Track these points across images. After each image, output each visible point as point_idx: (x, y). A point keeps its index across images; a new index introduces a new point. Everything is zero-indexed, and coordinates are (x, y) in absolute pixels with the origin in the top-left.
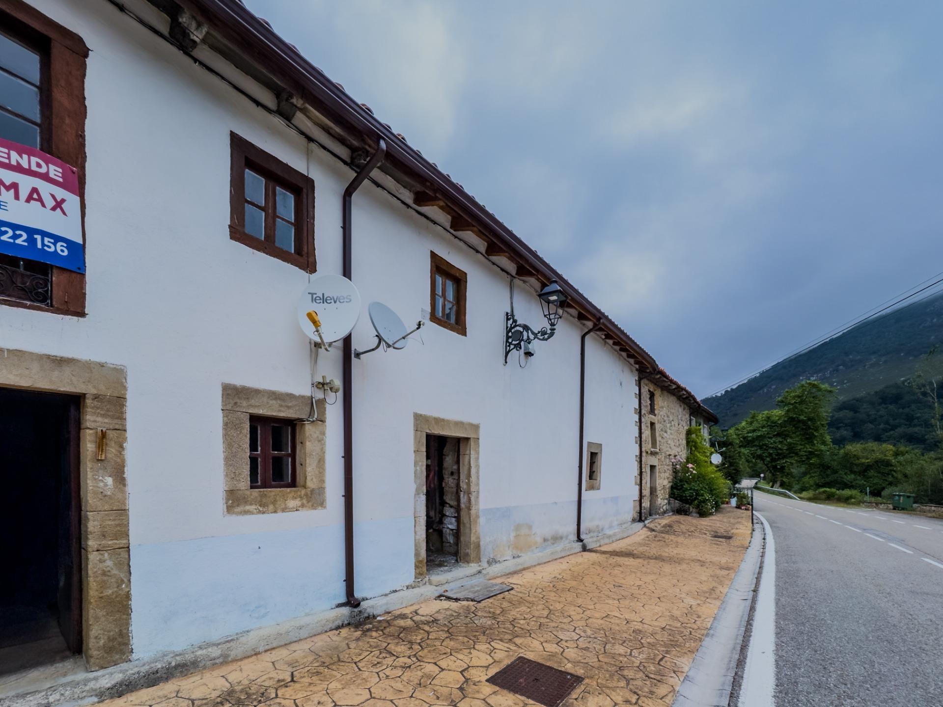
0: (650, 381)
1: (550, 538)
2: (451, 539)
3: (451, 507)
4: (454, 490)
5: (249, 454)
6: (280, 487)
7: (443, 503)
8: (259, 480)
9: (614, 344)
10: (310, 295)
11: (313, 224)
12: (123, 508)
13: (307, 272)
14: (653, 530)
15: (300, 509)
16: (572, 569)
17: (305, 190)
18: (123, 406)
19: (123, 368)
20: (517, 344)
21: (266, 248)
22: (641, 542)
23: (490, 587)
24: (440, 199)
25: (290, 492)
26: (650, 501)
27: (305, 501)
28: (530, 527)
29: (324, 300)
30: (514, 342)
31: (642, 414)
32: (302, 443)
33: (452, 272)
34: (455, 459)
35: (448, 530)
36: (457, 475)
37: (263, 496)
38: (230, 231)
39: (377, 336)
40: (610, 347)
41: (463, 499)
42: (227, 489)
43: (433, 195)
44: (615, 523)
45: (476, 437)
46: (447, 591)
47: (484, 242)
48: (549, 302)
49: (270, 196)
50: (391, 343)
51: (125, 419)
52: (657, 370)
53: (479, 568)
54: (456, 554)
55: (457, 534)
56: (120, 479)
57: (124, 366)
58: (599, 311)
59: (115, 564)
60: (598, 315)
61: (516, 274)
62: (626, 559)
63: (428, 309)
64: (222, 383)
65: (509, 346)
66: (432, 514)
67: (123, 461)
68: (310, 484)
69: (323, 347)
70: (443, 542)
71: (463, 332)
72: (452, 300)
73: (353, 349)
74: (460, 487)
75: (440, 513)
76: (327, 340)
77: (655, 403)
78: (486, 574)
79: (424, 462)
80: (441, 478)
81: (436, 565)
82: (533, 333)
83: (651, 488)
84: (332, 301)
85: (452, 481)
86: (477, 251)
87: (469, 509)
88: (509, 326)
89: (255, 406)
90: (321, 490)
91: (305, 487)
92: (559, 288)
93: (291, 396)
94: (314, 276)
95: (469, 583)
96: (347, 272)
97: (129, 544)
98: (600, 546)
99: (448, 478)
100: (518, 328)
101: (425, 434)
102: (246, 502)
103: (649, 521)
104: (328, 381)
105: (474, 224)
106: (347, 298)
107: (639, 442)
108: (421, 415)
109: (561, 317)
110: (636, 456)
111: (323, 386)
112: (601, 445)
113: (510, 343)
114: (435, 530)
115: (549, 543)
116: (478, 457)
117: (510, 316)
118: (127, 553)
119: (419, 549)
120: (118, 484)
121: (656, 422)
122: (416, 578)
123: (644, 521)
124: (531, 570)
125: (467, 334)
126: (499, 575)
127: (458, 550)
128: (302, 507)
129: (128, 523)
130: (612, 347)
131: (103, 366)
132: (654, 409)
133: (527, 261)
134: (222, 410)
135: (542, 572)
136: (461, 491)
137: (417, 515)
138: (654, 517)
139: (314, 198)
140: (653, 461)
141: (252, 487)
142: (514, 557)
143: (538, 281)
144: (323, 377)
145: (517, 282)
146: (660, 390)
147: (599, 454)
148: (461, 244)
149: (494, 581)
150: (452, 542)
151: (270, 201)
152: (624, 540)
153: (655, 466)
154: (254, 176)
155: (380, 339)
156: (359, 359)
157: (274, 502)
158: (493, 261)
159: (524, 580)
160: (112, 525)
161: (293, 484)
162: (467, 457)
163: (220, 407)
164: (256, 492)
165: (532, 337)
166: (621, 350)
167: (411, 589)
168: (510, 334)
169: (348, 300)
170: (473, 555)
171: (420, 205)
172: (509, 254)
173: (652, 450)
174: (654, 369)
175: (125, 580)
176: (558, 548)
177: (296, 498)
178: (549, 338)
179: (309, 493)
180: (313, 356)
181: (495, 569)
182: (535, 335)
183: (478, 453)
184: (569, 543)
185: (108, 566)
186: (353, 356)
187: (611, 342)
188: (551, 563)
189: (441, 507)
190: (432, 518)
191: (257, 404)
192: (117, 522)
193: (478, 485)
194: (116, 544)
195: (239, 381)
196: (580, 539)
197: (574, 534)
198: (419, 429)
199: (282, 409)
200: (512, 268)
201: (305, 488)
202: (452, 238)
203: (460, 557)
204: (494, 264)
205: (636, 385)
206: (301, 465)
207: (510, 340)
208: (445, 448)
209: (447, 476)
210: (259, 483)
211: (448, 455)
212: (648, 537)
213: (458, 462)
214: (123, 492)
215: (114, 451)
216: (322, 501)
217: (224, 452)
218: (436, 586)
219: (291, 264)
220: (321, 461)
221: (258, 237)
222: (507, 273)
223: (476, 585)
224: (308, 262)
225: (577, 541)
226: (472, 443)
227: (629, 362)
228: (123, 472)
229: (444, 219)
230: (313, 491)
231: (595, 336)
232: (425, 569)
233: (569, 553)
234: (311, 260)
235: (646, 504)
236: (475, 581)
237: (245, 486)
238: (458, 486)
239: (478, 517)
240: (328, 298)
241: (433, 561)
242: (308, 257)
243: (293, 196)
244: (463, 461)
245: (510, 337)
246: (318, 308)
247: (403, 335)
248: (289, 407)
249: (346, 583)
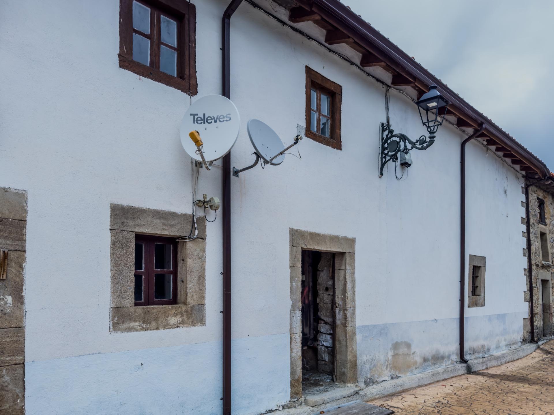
0: (539, 187)
1: (430, 358)
2: (326, 357)
3: (326, 323)
4: (330, 306)
5: (134, 272)
6: (162, 304)
7: (318, 320)
8: (143, 297)
9: (498, 149)
10: (192, 116)
11: (195, 48)
12: (20, 326)
13: (189, 95)
14: (549, 353)
15: (181, 325)
16: (458, 393)
17: (187, 16)
18: (23, 228)
19: (24, 192)
20: (394, 155)
21: (151, 74)
22: (535, 365)
23: (369, 410)
24: (315, 13)
25: (172, 309)
26: (543, 320)
27: (185, 318)
28: (409, 346)
29: (205, 120)
30: (390, 154)
31: (531, 223)
32: (183, 260)
33: (327, 86)
34: (330, 275)
35: (323, 348)
36: (332, 290)
37: (147, 313)
38: (120, 60)
39: (254, 153)
40: (492, 153)
41: (339, 316)
42: (113, 306)
43: (309, 10)
44: (503, 343)
45: (351, 251)
46: (324, 412)
47: (358, 53)
48: (428, 110)
49: (155, 24)
50: (268, 159)
51: (25, 241)
52: (548, 175)
53: (356, 389)
54: (332, 373)
55: (332, 351)
56: (19, 299)
57: (25, 191)
58: (481, 115)
59: (11, 380)
60: (480, 120)
61: (392, 84)
62: (520, 385)
63: (304, 124)
64: (111, 204)
65: (385, 157)
66: (307, 330)
67: (22, 281)
68: (190, 300)
69: (204, 166)
70: (318, 360)
71: (338, 146)
72: (326, 114)
73: (232, 167)
74: (336, 303)
75: (314, 330)
76: (208, 158)
77: (546, 211)
78: (363, 396)
79: (299, 277)
80: (315, 294)
81: (311, 383)
82: (411, 142)
83: (544, 305)
84: (213, 121)
85: (327, 296)
86: (352, 63)
87: (345, 326)
88: (385, 136)
89: (141, 226)
90: (201, 306)
91: (185, 303)
92: (439, 94)
93: (174, 215)
94: (195, 98)
95: (346, 404)
96: (226, 91)
97: (24, 360)
98: (487, 368)
99: (323, 294)
100: (394, 139)
101: (300, 248)
102: (130, 319)
103: (543, 342)
104: (208, 199)
105: (350, 35)
106: (226, 117)
107: (527, 255)
108: (297, 231)
109: (441, 124)
110: (525, 269)
111: (204, 204)
112: (484, 258)
113: (386, 155)
114: (309, 347)
115: (430, 363)
116: (354, 271)
117: (385, 127)
118: (22, 369)
119: (295, 368)
120: (17, 302)
121: (548, 232)
122: (291, 397)
123: (537, 342)
124: (411, 392)
125: (342, 148)
126: (377, 396)
127: (333, 368)
128: (183, 324)
129: (25, 340)
130: (495, 153)
131: (7, 191)
132: (545, 218)
133: (403, 69)
134: (111, 230)
135: (423, 395)
136: (337, 307)
137: (292, 332)
138: (549, 337)
139: (195, 23)
140: (545, 275)
141: (136, 304)
142: (392, 378)
143: (415, 89)
144: (204, 196)
145: (393, 91)
146: (550, 197)
147: (482, 268)
148: (336, 57)
149: (372, 403)
150: (327, 360)
151: (155, 29)
152: (514, 363)
153: (548, 281)
154: (140, 6)
155: (258, 155)
156: (238, 176)
157: (156, 319)
158: (368, 71)
159: (405, 404)
160: (9, 342)
161: (174, 301)
162: (342, 273)
163: (109, 227)
164: (140, 309)
165: (409, 146)
166: (505, 156)
167: (287, 410)
168: (386, 145)
169: (228, 119)
170: (349, 374)
171: (295, 21)
172: (385, 62)
173: (544, 262)
174: (544, 175)
175: (20, 395)
176: (440, 369)
177: (177, 315)
178: (428, 146)
179: (189, 309)
180: (195, 176)
181: (373, 390)
182: (413, 145)
183: (353, 268)
184: (452, 364)
185: (6, 381)
186: (232, 173)
187: (493, 148)
188: (433, 385)
189: (315, 324)
190: (306, 335)
191: (142, 223)
192: (14, 339)
193: (354, 300)
194: (13, 360)
195: (126, 201)
196: (463, 360)
197: (457, 354)
198: (295, 245)
199: (166, 227)
200: (387, 77)
201: (186, 305)
202: (327, 51)
203: (336, 376)
204: (369, 74)
205: (523, 193)
206: (183, 281)
207: (386, 152)
208: (320, 264)
209: (322, 292)
210: (143, 301)
211: (322, 271)
212: (543, 360)
213: (333, 278)
214: (21, 310)
215: (14, 271)
216: (201, 317)
217: (111, 270)
218: (313, 407)
219: (174, 88)
220: (201, 278)
221: (144, 64)
222: (383, 83)
223: (353, 407)
224: (190, 84)
225: (461, 362)
226: (348, 258)
227: (513, 168)
228: (22, 291)
229: (319, 33)
230: (192, 307)
231: (476, 142)
232: (300, 388)
233: (451, 375)
234: (192, 82)
235: (539, 323)
236: (352, 402)
237: (130, 304)
238: (333, 302)
239: (354, 334)
240: (209, 118)
241: (308, 379)
242: (189, 80)
243: (175, 23)
244: (339, 277)
245: (386, 148)
246: (200, 128)
247: (281, 151)
248: (172, 226)
249: (223, 401)
